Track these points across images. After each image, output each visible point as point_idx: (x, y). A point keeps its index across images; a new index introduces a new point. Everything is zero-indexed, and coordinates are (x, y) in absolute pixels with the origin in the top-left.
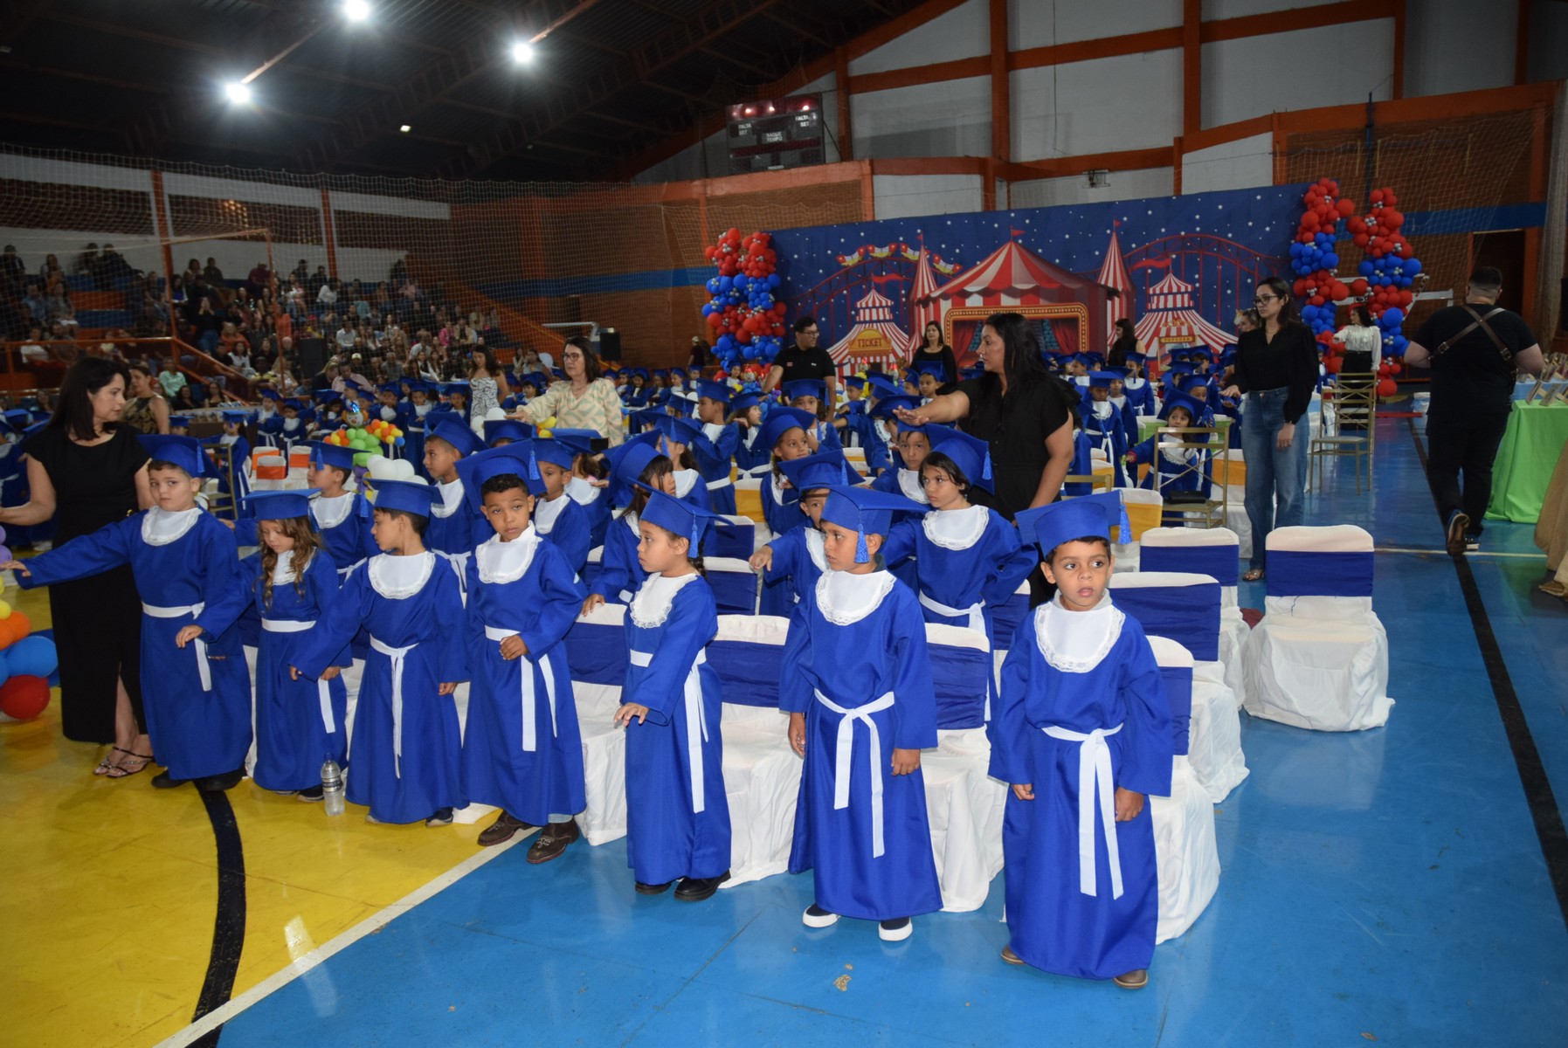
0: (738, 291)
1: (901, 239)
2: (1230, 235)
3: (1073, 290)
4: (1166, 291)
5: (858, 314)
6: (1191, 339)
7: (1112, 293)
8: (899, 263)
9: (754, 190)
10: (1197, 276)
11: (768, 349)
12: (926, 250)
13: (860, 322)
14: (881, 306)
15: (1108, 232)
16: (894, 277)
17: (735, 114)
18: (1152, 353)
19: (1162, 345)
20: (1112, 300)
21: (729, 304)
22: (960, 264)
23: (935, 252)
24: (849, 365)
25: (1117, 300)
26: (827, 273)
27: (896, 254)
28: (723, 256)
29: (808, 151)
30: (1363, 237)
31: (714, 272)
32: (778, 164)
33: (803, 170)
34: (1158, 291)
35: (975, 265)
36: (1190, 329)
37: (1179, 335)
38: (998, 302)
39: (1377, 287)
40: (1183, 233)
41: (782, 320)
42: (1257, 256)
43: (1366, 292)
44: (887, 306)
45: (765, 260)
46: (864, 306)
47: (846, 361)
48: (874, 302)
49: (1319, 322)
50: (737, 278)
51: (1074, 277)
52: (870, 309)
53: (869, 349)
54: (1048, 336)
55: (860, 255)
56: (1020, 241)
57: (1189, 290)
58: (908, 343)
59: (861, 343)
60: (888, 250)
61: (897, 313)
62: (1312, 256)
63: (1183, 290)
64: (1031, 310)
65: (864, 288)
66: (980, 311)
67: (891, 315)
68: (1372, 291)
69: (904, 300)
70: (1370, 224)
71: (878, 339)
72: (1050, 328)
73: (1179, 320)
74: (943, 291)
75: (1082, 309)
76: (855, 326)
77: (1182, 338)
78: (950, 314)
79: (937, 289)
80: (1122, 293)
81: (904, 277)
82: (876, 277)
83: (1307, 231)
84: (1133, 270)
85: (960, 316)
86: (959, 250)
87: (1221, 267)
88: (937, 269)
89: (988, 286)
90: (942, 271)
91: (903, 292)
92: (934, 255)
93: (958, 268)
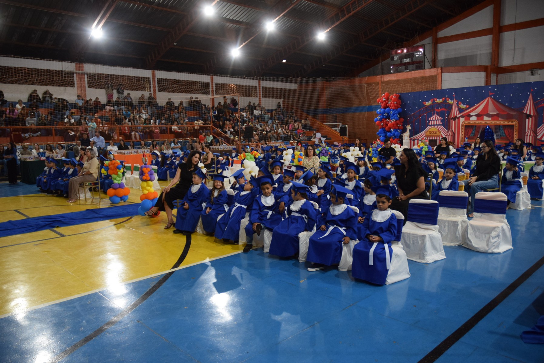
0: (387, 114)
1: (447, 96)
3: (512, 115)
5: (429, 122)
7: (528, 116)
8: (446, 105)
9: (398, 79)
11: (396, 133)
12: (456, 100)
13: (430, 125)
14: (438, 120)
15: (528, 93)
16: (443, 109)
17: (393, 53)
20: (528, 118)
21: (384, 118)
23: (459, 100)
25: (530, 119)
26: (419, 108)
27: (445, 101)
28: (382, 102)
29: (419, 65)
31: (379, 107)
32: (407, 70)
33: (417, 71)
35: (475, 105)
38: (483, 119)
41: (402, 124)
44: (440, 120)
45: (397, 103)
46: (432, 119)
48: (435, 118)
50: (387, 109)
51: (513, 110)
52: (434, 120)
53: (433, 134)
54: (501, 132)
55: (431, 102)
56: (492, 97)
58: (447, 133)
59: (430, 132)
60: (442, 100)
61: (444, 122)
64: (495, 122)
65: (432, 113)
66: (475, 122)
67: (442, 123)
69: (447, 118)
71: (437, 131)
72: (503, 129)
74: (461, 115)
75: (516, 122)
76: (428, 127)
78: (464, 123)
79: (459, 114)
80: (533, 116)
81: (447, 109)
82: (437, 109)
84: (538, 107)
85: (467, 123)
86: (468, 100)
88: (460, 107)
89: (479, 113)
90: (462, 107)
91: (447, 115)
92: (459, 102)
93: (468, 106)
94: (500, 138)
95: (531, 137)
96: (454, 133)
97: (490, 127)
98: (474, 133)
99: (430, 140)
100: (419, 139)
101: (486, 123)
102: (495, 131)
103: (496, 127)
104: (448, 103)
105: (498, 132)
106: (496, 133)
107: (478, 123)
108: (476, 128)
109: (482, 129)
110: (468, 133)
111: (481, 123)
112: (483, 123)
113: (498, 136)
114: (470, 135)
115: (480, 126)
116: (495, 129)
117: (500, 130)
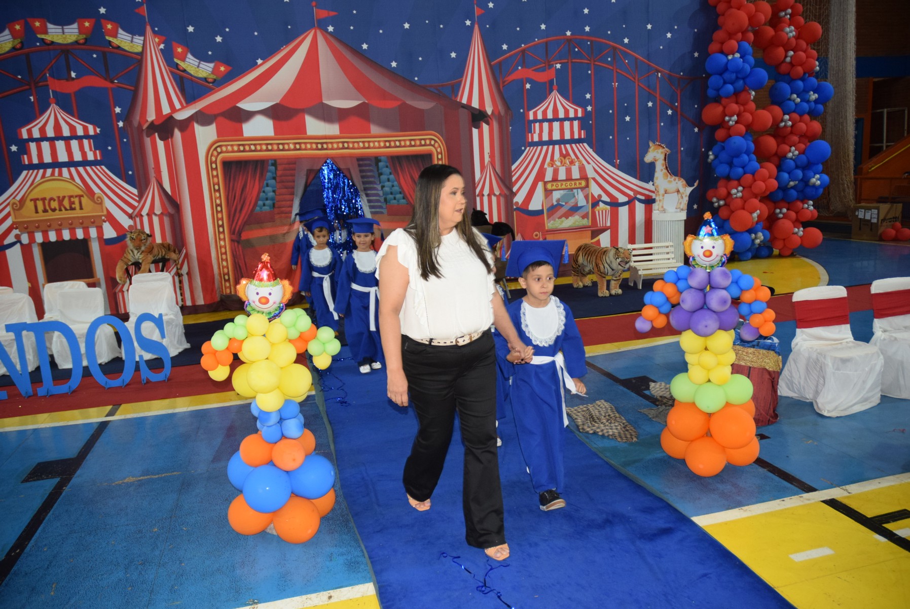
1: (102, 10)
2: (626, 41)
3: (421, 111)
4: (550, 116)
5: (24, 148)
6: (583, 183)
7: (478, 117)
8: (104, 55)
10: (588, 96)
12: (154, 32)
13: (31, 167)
15: (468, 23)
16: (93, 81)
18: (536, 205)
19: (548, 193)
20: (479, 127)
22: (226, 62)
23: (173, 38)
24: (18, 247)
25: (485, 127)
27: (95, 38)
30: (781, 50)
34: (540, 117)
35: (255, 66)
36: (582, 169)
37: (569, 178)
38: (302, 129)
39: (796, 116)
40: (568, 33)
42: (658, 71)
43: (782, 120)
44: (87, 136)
46: (36, 134)
47: (10, 239)
48: (57, 127)
49: (745, 157)
51: (420, 90)
52: (52, 140)
53: (58, 215)
54: (387, 184)
55: (14, 34)
56: (331, 29)
57: (580, 115)
58: (139, 202)
59: (40, 205)
60: (77, 31)
61: (110, 148)
62: (738, 71)
63: (572, 115)
64: (358, 142)
65: (32, 100)
66: (271, 144)
67: (98, 152)
68: (789, 120)
69: (121, 124)
70: (791, 35)
71: (76, 196)
72: (390, 171)
73: (569, 157)
74: (197, 110)
75: (436, 141)
76: (25, 173)
77: (573, 183)
78: (215, 149)
79: (185, 105)
80: (491, 117)
81: (116, 81)
82: (56, 81)
83: (730, 38)
84: (506, 83)
85: (233, 151)
86: (220, 37)
87: (617, 84)
88: (181, 68)
89: (282, 100)
90: (192, 73)
91: (118, 110)
92: (174, 44)
93: (222, 69)
94: (385, 211)
95: (494, 199)
96: (172, 203)
97: (342, 166)
98: (271, 194)
99: (46, 247)
101: (320, 146)
102: (364, 183)
103: (361, 163)
104: (116, 51)
105: (375, 186)
106: (369, 192)
107: (284, 147)
108: (276, 174)
109: (307, 173)
110: (243, 197)
111: (298, 146)
112: (306, 146)
113: (376, 204)
114: (256, 204)
115: (295, 164)
116: (361, 171)
117: (380, 179)
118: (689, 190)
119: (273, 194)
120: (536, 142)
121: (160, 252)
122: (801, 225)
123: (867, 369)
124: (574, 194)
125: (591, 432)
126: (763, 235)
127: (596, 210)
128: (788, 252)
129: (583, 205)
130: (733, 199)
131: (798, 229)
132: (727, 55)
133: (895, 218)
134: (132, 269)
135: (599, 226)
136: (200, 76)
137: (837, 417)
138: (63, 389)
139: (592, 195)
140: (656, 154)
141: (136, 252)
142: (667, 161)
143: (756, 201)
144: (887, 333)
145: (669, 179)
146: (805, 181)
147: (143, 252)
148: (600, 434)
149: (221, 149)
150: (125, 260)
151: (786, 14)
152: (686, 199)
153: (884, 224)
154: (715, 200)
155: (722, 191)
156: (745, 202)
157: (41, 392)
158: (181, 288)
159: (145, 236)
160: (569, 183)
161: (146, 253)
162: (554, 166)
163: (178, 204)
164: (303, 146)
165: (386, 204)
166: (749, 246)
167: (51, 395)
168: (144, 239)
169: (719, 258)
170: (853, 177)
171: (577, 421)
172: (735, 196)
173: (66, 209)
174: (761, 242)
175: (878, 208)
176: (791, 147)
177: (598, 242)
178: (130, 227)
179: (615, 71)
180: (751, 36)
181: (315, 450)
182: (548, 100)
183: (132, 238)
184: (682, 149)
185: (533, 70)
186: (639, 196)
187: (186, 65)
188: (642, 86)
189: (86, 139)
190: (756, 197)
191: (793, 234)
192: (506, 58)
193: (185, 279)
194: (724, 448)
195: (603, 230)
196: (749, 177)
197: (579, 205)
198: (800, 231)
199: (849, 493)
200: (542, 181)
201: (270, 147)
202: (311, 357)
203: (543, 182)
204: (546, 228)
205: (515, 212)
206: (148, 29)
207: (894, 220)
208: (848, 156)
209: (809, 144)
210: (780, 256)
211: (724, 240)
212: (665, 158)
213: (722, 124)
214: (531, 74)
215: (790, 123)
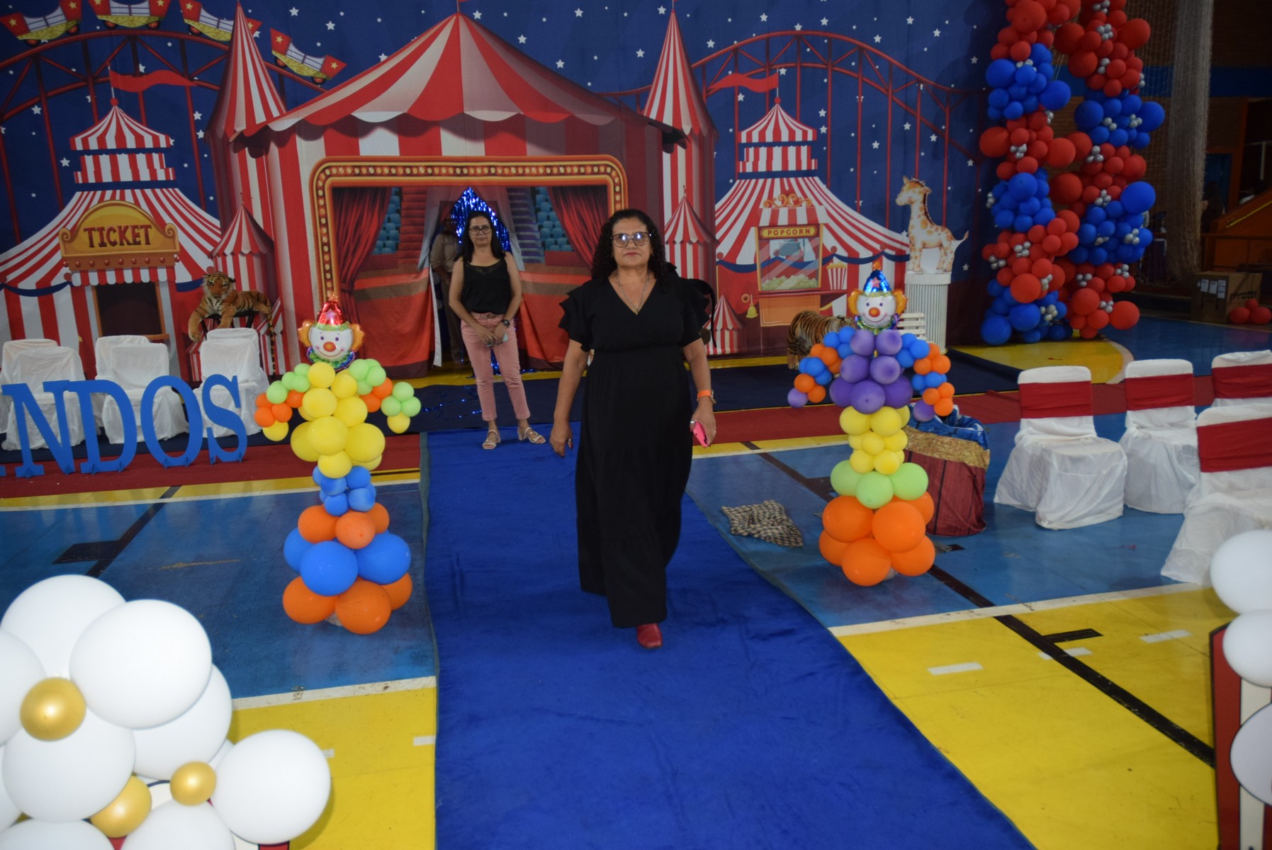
2: (878, 39)
3: (596, 127)
4: (769, 138)
5: (77, 160)
6: (812, 231)
7: (671, 138)
8: (180, 44)
10: (822, 113)
12: (248, 16)
13: (86, 187)
15: (662, 10)
16: (169, 77)
18: (746, 257)
19: (763, 242)
20: (671, 151)
22: (340, 57)
23: (272, 23)
24: (67, 291)
25: (681, 152)
27: (171, 22)
30: (1092, 57)
34: (755, 139)
35: (376, 63)
36: (811, 212)
37: (793, 224)
38: (435, 148)
39: (1107, 147)
40: (798, 27)
42: (920, 82)
43: (1091, 153)
44: (157, 149)
46: (93, 145)
47: (58, 279)
48: (120, 136)
49: (1036, 202)
51: (595, 99)
52: (113, 153)
53: (116, 251)
54: (546, 223)
55: (68, 15)
56: (477, 15)
57: (810, 138)
58: (221, 237)
59: (96, 236)
60: (147, 11)
61: (186, 165)
62: (1031, 85)
63: (799, 138)
64: (509, 167)
65: (90, 101)
66: (395, 167)
67: (170, 170)
68: (1101, 153)
69: (201, 134)
70: (1106, 36)
71: (142, 227)
72: (551, 206)
73: (792, 195)
74: (300, 119)
75: (613, 169)
76: (78, 194)
77: (798, 229)
78: (323, 171)
79: (284, 112)
80: (690, 138)
81: (196, 78)
82: (119, 75)
83: (1021, 39)
84: (710, 93)
85: (346, 175)
86: (333, 23)
87: (862, 97)
88: (281, 64)
89: (411, 109)
90: (295, 70)
91: (197, 116)
92: (273, 31)
93: (334, 65)
94: (542, 259)
95: (689, 248)
96: (265, 240)
97: (488, 199)
98: (393, 232)
99: (102, 290)
100: (23, 285)
101: (458, 171)
102: (516, 221)
103: (513, 194)
104: (195, 38)
105: (530, 225)
106: (522, 233)
107: (411, 171)
108: (401, 206)
109: (440, 206)
110: (357, 236)
111: (430, 171)
112: (440, 171)
113: (531, 249)
114: (374, 244)
115: (425, 193)
116: (512, 205)
117: (537, 217)
118: (956, 243)
119: (397, 232)
120: (749, 174)
121: (246, 302)
122: (1111, 298)
123: (1104, 472)
124: (798, 245)
125: (745, 534)
126: (1057, 309)
127: (828, 267)
128: (1093, 334)
129: (810, 260)
130: (1017, 258)
131: (1107, 302)
132: (1015, 62)
133: (1252, 293)
134: (209, 323)
135: (832, 289)
136: (305, 74)
137: (1060, 530)
138: (112, 465)
139: (824, 247)
140: (912, 195)
141: (214, 301)
142: (926, 204)
143: (1046, 263)
144: (1144, 430)
145: (929, 229)
146: (1119, 237)
147: (224, 301)
148: (756, 536)
149: (331, 171)
150: (201, 311)
151: (1102, 8)
152: (951, 257)
153: (1235, 300)
154: (992, 259)
155: (1003, 247)
156: (1033, 262)
157: (85, 467)
158: (274, 351)
159: (227, 281)
160: (792, 229)
161: (227, 304)
162: (773, 206)
163: (271, 240)
164: (437, 171)
165: (544, 250)
166: (1036, 323)
167: (97, 473)
168: (226, 285)
169: (888, 318)
170: (1199, 235)
171: (733, 522)
172: (1019, 254)
173: (129, 244)
174: (1054, 318)
175: (1226, 279)
176: (1101, 190)
177: (830, 311)
178: (209, 268)
179: (860, 82)
180: (1050, 36)
181: (388, 528)
182: (767, 118)
183: (211, 283)
184: (949, 188)
185: (750, 76)
186: (888, 251)
187: (288, 60)
188: (897, 101)
189: (156, 153)
190: (1048, 258)
191: (1099, 308)
192: (712, 60)
193: (279, 339)
194: (888, 553)
195: (837, 295)
196: (1039, 229)
197: (805, 260)
198: (1109, 306)
199: (1032, 610)
200: (753, 226)
201: (394, 171)
202: (386, 417)
203: (756, 228)
204: (760, 290)
205: (717, 267)
206: (240, 10)
207: (1250, 295)
208: (1194, 206)
209: (1127, 186)
210: (1081, 339)
211: (895, 296)
212: (924, 200)
213: (1007, 156)
214: (744, 80)
215: (1101, 157)
